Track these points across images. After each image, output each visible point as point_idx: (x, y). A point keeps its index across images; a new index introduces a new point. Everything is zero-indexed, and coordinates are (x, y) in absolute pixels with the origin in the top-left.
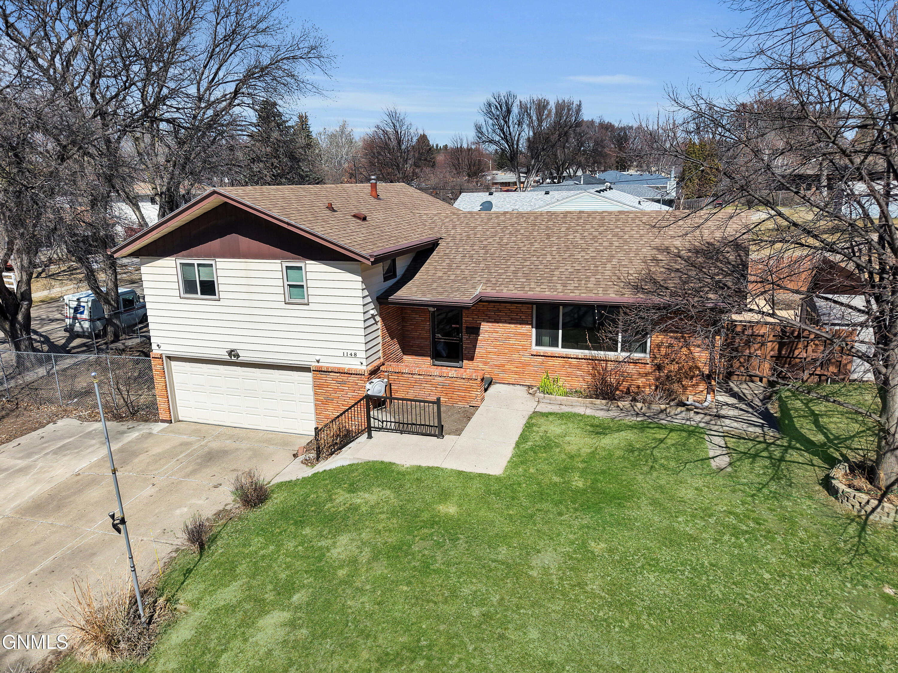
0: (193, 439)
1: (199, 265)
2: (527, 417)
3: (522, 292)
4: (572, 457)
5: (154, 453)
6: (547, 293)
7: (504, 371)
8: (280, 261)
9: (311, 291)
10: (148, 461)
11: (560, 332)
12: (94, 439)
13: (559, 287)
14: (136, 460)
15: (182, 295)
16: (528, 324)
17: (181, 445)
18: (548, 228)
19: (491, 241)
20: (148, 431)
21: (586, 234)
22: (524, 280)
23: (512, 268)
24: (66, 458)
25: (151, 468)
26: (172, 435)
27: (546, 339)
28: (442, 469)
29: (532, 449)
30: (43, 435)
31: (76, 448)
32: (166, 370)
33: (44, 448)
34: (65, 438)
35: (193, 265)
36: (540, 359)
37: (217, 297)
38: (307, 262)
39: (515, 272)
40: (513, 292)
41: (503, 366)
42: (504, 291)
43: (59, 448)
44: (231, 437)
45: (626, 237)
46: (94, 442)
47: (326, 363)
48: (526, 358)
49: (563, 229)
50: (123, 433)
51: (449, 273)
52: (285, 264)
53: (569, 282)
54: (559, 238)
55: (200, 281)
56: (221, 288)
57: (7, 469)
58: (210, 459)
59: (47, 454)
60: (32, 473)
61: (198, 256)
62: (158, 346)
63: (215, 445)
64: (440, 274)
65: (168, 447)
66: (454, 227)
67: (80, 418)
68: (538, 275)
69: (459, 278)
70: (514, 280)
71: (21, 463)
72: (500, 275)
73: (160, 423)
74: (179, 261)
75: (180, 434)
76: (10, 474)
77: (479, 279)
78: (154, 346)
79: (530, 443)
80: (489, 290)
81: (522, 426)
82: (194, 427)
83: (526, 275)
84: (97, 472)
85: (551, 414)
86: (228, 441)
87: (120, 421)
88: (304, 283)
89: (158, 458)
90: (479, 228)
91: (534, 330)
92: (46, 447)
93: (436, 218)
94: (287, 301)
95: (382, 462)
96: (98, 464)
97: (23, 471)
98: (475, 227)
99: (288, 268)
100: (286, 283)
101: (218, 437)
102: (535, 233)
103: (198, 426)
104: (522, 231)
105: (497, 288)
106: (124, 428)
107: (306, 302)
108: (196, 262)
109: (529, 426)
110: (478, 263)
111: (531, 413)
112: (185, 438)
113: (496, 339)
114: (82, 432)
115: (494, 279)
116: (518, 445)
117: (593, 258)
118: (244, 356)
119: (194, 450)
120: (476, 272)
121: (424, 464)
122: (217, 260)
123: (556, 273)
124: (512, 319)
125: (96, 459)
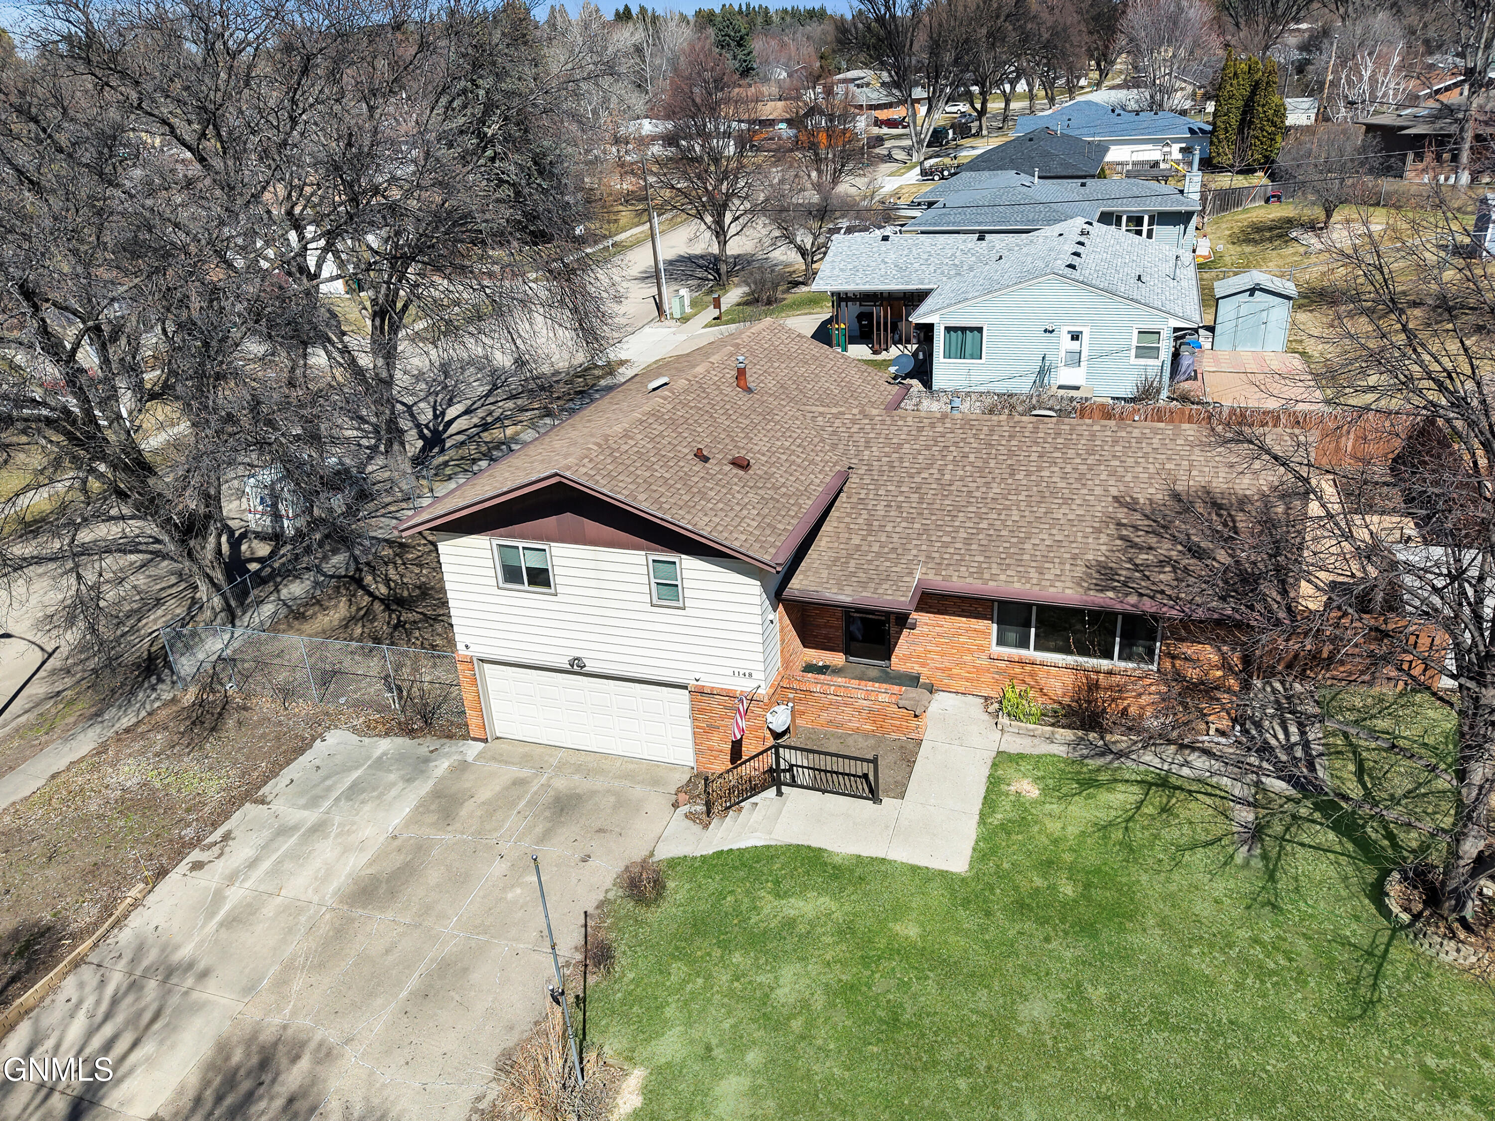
0: (525, 773)
1: (524, 548)
2: (990, 763)
3: (980, 581)
4: (1055, 842)
5: (483, 799)
6: (1017, 585)
7: (950, 677)
8: (643, 553)
9: (687, 593)
10: (479, 813)
11: (1033, 630)
12: (390, 771)
13: (1034, 574)
14: (464, 812)
15: (501, 585)
16: (985, 618)
17: (514, 783)
18: (1011, 453)
19: (926, 475)
20: (459, 758)
21: (1068, 469)
22: (982, 559)
23: (963, 534)
24: (367, 808)
25: (488, 827)
26: (494, 766)
27: (1012, 636)
28: (890, 862)
29: (1002, 826)
30: (317, 762)
31: (374, 790)
32: (478, 676)
33: (329, 789)
34: (350, 770)
35: (517, 548)
36: (1003, 664)
37: (552, 591)
38: (683, 556)
39: (967, 542)
40: (968, 580)
41: (951, 669)
42: (955, 579)
43: (351, 788)
44: (578, 769)
45: (1128, 478)
46: (392, 777)
47: (709, 681)
48: (984, 662)
49: (1034, 457)
50: (426, 761)
51: (870, 538)
52: (651, 558)
53: (1047, 565)
54: (1029, 474)
55: (527, 568)
56: (558, 580)
57: (295, 828)
58: (562, 810)
59: (337, 799)
60: (333, 834)
61: (523, 536)
62: (467, 646)
63: (561, 784)
64: (856, 540)
65: (498, 788)
66: (868, 447)
67: (355, 730)
68: (1001, 549)
69: (886, 550)
70: (967, 558)
71: (311, 817)
72: (946, 545)
73: (470, 742)
74: (495, 542)
75: (506, 763)
76: (304, 835)
77: (914, 552)
78: (460, 647)
79: (999, 816)
80: (931, 576)
81: (984, 780)
82: (522, 749)
83: (984, 549)
84: (419, 833)
85: (1021, 756)
86: (576, 777)
87: (414, 738)
88: (679, 583)
89: (491, 809)
90: (906, 448)
91: (995, 626)
92: (331, 786)
93: (838, 423)
94: (654, 602)
95: (809, 847)
96: (414, 819)
97: (318, 829)
98: (900, 446)
99: (654, 561)
100: (653, 580)
101: (560, 767)
102: (992, 463)
103: (527, 748)
104: (972, 458)
105: (944, 573)
106: (423, 750)
107: (681, 605)
108: (521, 544)
109: (994, 783)
110: (912, 521)
111: (994, 754)
112: (515, 772)
113: (939, 635)
114: (369, 758)
115: (936, 555)
116: (982, 816)
117: (1081, 519)
118: (590, 667)
119: (536, 793)
120: (908, 538)
121: (865, 853)
122: (552, 544)
123: (1028, 546)
124: (963, 611)
125: (408, 810)
